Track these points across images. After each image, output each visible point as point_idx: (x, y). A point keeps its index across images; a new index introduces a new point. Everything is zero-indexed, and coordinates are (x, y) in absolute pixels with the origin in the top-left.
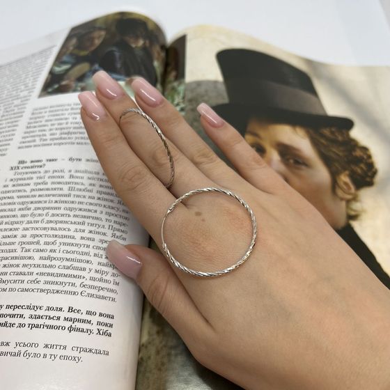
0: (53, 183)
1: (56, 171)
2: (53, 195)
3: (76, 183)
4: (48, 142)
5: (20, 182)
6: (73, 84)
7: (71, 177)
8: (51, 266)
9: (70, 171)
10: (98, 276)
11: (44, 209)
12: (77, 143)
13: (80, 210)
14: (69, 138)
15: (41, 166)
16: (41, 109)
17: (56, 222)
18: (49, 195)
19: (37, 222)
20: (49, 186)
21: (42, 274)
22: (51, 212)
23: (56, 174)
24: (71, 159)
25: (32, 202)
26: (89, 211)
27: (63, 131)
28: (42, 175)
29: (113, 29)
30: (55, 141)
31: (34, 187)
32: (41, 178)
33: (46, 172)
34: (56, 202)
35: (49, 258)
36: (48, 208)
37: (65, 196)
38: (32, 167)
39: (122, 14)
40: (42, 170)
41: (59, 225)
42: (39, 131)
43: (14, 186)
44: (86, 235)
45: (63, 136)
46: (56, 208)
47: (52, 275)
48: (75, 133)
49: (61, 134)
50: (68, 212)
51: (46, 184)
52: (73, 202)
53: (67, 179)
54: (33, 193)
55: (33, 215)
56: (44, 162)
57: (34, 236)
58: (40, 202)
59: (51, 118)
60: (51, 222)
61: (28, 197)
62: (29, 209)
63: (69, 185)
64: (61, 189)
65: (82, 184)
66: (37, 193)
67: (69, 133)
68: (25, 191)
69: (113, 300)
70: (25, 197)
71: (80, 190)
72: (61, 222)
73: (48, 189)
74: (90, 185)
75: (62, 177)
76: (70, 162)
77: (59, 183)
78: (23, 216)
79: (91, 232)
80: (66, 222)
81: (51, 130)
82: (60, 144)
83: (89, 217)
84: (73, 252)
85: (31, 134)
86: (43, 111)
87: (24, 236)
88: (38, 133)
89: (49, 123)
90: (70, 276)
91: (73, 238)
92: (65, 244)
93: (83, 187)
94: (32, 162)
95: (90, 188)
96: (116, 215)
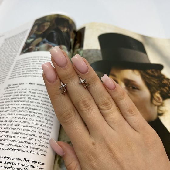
0: (21, 95)
1: (23, 89)
2: (21, 101)
3: (32, 96)
4: (21, 75)
5: (7, 95)
6: (34, 48)
7: (30, 92)
8: (17, 137)
9: (29, 89)
10: (39, 143)
11: (16, 108)
12: (34, 76)
13: (33, 109)
14: (30, 73)
15: (17, 87)
16: (20, 60)
17: (21, 115)
18: (19, 101)
19: (12, 114)
20: (19, 97)
21: (13, 141)
22: (19, 109)
23: (23, 91)
24: (30, 84)
25: (11, 104)
26: (37, 110)
27: (28, 70)
28: (17, 91)
29: (54, 22)
30: (24, 75)
31: (13, 97)
32: (16, 92)
33: (19, 90)
34: (22, 104)
35: (16, 133)
36: (18, 108)
37: (26, 102)
38: (13, 87)
39: (58, 15)
40: (17, 89)
41: (22, 116)
42: (18, 70)
43: (5, 97)
44: (35, 122)
45: (28, 72)
46: (21, 108)
47: (17, 141)
48: (33, 71)
49: (27, 71)
50: (27, 110)
51: (18, 95)
52: (29, 105)
53: (28, 93)
54: (12, 100)
55: (11, 111)
56: (18, 85)
57: (10, 121)
58: (15, 104)
59: (24, 64)
60: (19, 114)
61: (10, 102)
62: (9, 108)
63: (28, 96)
64: (25, 98)
65: (35, 96)
66: (14, 100)
67: (30, 71)
68: (9, 99)
69: (45, 155)
70: (8, 102)
71: (33, 99)
72: (23, 115)
73: (19, 98)
74: (38, 97)
75: (26, 92)
76: (30, 85)
77: (24, 95)
78: (7, 111)
79: (37, 120)
80: (26, 115)
81: (23, 69)
82: (26, 76)
83: (36, 113)
84: (28, 130)
85: (15, 72)
86: (20, 61)
87: (6, 121)
88: (17, 71)
89: (22, 66)
90: (26, 142)
91: (29, 123)
92: (24, 126)
93: (34, 98)
94: (13, 85)
95: (38, 98)
96: (49, 113)
